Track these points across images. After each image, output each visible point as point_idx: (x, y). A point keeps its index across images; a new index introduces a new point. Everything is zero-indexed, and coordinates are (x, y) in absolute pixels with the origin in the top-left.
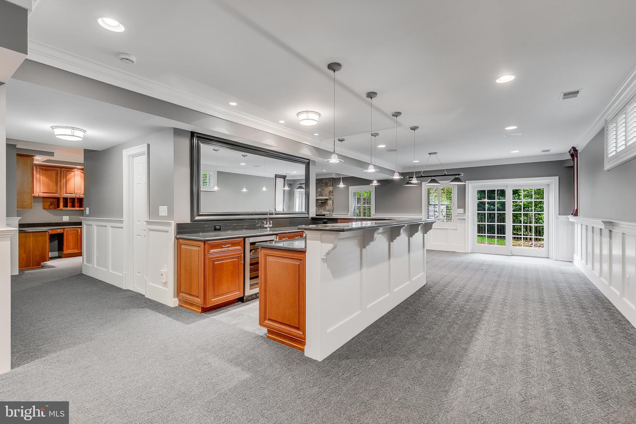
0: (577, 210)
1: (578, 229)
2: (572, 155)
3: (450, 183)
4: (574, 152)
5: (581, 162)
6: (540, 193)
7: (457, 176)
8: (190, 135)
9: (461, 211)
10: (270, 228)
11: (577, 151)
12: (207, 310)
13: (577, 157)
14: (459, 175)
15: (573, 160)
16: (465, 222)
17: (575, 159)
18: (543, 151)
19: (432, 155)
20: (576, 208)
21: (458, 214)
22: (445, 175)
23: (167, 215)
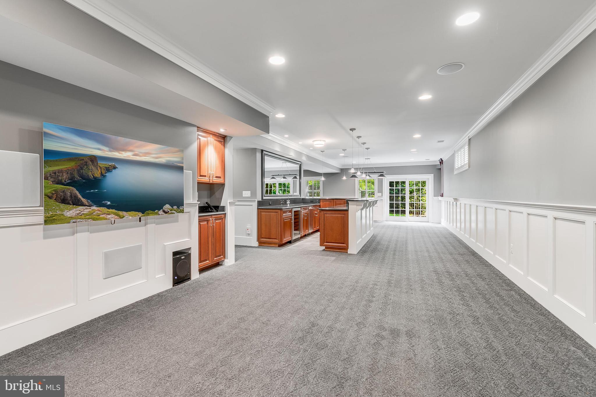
0: (443, 193)
1: (443, 205)
2: (440, 163)
3: (378, 177)
4: (441, 162)
5: (445, 167)
6: (424, 183)
7: (382, 173)
8: (261, 151)
9: (380, 194)
10: (289, 204)
11: (443, 161)
12: (281, 245)
13: (443, 164)
14: (383, 172)
15: (441, 165)
16: (382, 202)
17: (442, 165)
18: (426, 160)
19: (367, 160)
20: (442, 193)
21: (378, 196)
22: (375, 172)
23: (250, 196)
